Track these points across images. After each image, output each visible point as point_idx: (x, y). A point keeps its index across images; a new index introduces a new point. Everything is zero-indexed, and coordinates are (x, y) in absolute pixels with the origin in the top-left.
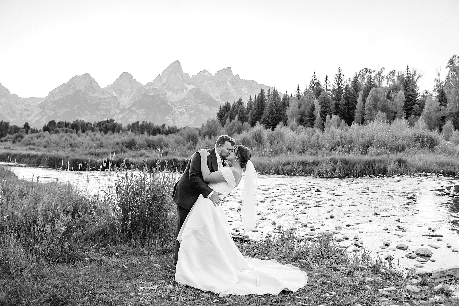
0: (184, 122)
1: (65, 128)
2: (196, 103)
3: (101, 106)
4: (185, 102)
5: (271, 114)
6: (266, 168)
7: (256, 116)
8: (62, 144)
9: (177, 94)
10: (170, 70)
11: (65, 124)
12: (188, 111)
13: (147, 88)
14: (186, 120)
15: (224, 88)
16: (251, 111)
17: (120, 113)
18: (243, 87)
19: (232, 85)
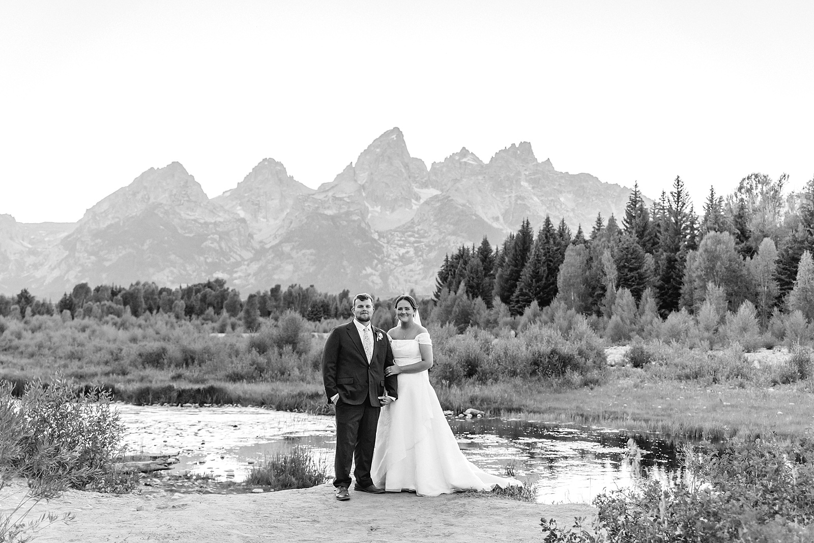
0: (410, 282)
1: (108, 303)
2: (441, 233)
3: (208, 243)
4: (414, 232)
5: (534, 280)
9: (392, 210)
10: (378, 150)
11: (110, 292)
12: (420, 253)
13: (321, 197)
14: (416, 277)
15: (513, 195)
16: (500, 269)
17: (252, 260)
18: (561, 192)
19: (533, 188)
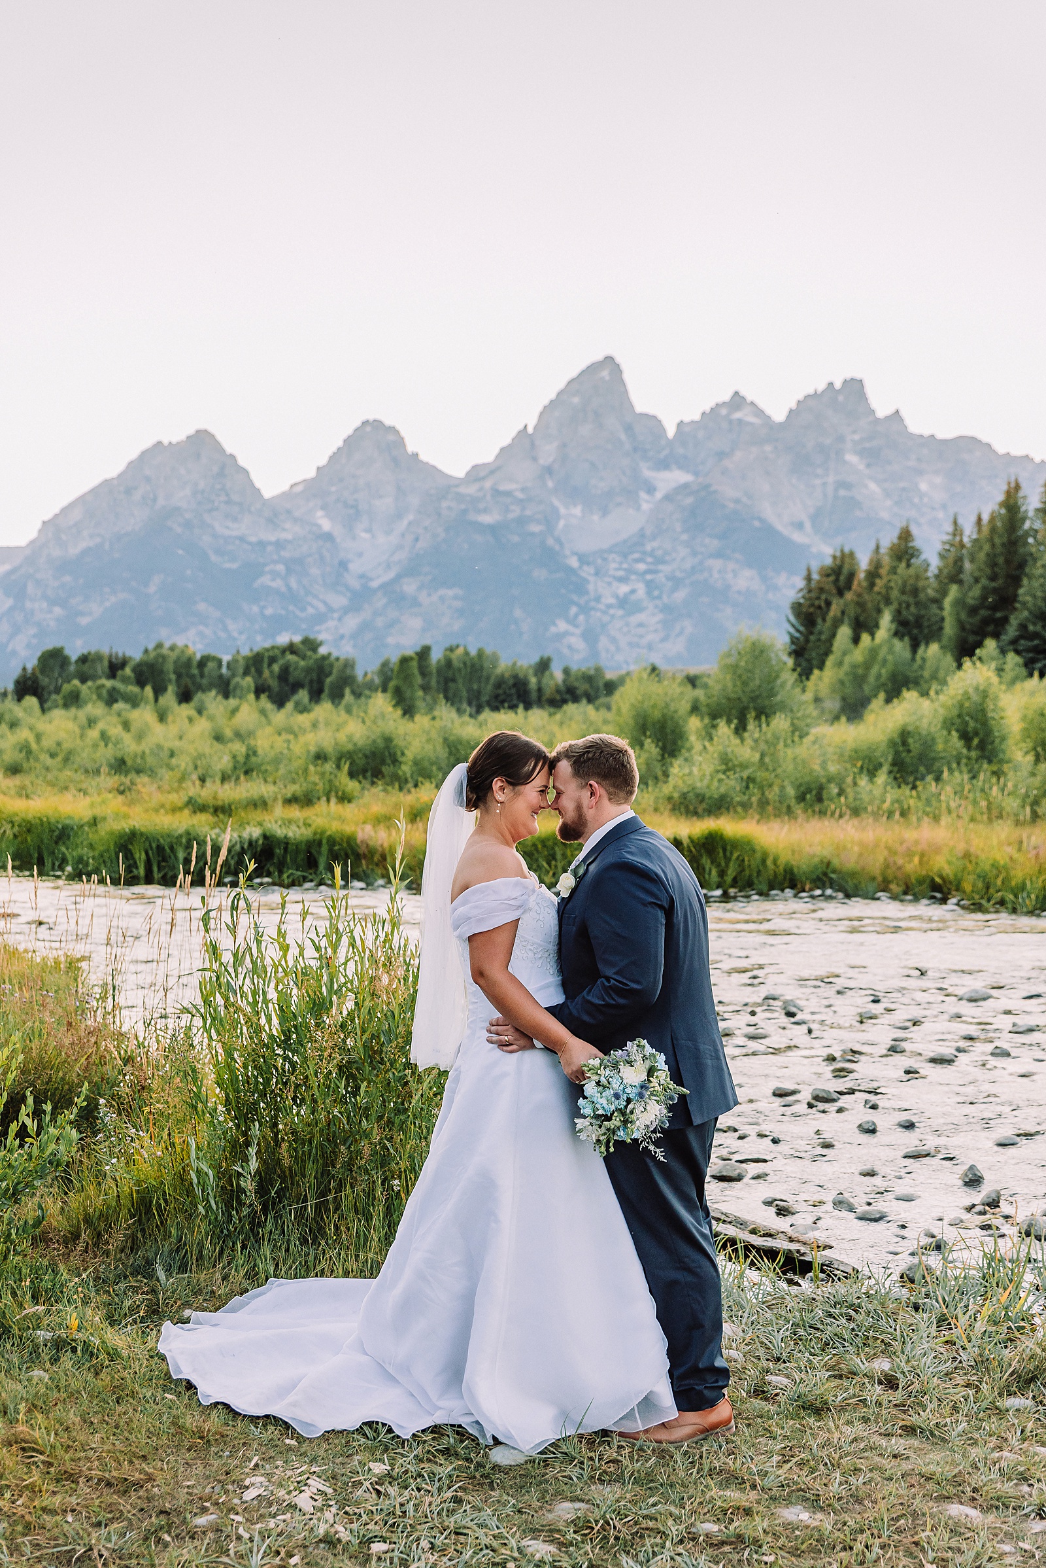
0: (638, 646)
1: (109, 683)
2: (694, 554)
3: (265, 580)
4: (644, 553)
6: (999, 882)
7: (983, 613)
8: (84, 757)
9: (605, 512)
10: (576, 400)
11: (106, 663)
12: (656, 593)
13: (471, 490)
14: (650, 637)
15: (831, 479)
16: (954, 591)
17: (346, 611)
18: (920, 473)
19: (868, 466)
